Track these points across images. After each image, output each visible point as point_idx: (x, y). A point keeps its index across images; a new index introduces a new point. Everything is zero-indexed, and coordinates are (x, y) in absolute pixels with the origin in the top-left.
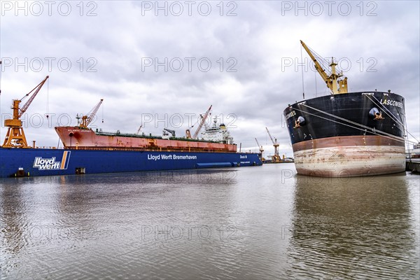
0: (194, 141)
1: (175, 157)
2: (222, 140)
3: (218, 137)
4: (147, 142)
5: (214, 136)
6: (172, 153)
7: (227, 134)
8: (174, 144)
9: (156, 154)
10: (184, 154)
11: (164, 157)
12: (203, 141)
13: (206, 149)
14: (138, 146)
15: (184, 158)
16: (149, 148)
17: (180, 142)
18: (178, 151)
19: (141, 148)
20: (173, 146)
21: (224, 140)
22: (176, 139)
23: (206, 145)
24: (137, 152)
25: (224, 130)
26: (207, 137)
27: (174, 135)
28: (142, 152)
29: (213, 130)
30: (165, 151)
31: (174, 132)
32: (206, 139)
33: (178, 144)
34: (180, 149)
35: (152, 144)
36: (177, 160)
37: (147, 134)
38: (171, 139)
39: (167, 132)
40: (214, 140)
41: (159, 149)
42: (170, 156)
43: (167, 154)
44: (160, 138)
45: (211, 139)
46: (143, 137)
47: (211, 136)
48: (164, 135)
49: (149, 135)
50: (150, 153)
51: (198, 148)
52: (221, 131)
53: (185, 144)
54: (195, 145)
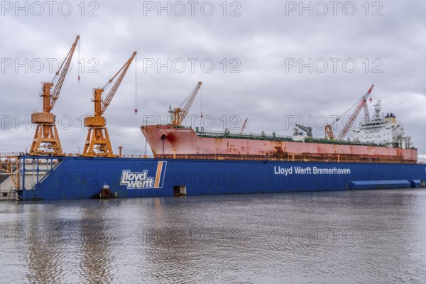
0: (343, 143)
1: (316, 170)
2: (391, 141)
3: (385, 135)
4: (270, 147)
5: (376, 134)
6: (311, 164)
7: (400, 132)
8: (313, 149)
9: (286, 165)
10: (330, 165)
11: (299, 170)
12: (358, 144)
13: (365, 158)
14: (257, 153)
15: (330, 171)
16: (275, 155)
17: (322, 146)
18: (320, 160)
19: (263, 156)
20: (311, 152)
21: (395, 141)
22: (316, 141)
23: (363, 151)
24: (258, 162)
25: (395, 125)
26: (364, 137)
27: (310, 134)
28: (265, 162)
29: (374, 125)
30: (300, 160)
31: (310, 130)
32: (362, 140)
33: (319, 149)
34: (322, 158)
35: (279, 149)
36: (318, 175)
37: (269, 134)
38: (307, 141)
39: (300, 131)
40: (377, 142)
41: (291, 157)
42: (308, 169)
43: (304, 165)
44: (290, 140)
45: (370, 140)
46: (263, 138)
47: (370, 135)
48: (296, 134)
49: (271, 135)
50: (278, 163)
51: (351, 155)
52: (388, 125)
53: (329, 150)
54: (346, 150)
